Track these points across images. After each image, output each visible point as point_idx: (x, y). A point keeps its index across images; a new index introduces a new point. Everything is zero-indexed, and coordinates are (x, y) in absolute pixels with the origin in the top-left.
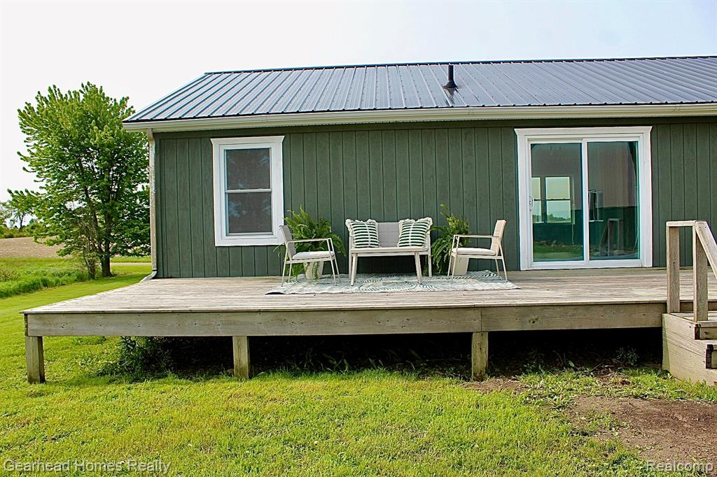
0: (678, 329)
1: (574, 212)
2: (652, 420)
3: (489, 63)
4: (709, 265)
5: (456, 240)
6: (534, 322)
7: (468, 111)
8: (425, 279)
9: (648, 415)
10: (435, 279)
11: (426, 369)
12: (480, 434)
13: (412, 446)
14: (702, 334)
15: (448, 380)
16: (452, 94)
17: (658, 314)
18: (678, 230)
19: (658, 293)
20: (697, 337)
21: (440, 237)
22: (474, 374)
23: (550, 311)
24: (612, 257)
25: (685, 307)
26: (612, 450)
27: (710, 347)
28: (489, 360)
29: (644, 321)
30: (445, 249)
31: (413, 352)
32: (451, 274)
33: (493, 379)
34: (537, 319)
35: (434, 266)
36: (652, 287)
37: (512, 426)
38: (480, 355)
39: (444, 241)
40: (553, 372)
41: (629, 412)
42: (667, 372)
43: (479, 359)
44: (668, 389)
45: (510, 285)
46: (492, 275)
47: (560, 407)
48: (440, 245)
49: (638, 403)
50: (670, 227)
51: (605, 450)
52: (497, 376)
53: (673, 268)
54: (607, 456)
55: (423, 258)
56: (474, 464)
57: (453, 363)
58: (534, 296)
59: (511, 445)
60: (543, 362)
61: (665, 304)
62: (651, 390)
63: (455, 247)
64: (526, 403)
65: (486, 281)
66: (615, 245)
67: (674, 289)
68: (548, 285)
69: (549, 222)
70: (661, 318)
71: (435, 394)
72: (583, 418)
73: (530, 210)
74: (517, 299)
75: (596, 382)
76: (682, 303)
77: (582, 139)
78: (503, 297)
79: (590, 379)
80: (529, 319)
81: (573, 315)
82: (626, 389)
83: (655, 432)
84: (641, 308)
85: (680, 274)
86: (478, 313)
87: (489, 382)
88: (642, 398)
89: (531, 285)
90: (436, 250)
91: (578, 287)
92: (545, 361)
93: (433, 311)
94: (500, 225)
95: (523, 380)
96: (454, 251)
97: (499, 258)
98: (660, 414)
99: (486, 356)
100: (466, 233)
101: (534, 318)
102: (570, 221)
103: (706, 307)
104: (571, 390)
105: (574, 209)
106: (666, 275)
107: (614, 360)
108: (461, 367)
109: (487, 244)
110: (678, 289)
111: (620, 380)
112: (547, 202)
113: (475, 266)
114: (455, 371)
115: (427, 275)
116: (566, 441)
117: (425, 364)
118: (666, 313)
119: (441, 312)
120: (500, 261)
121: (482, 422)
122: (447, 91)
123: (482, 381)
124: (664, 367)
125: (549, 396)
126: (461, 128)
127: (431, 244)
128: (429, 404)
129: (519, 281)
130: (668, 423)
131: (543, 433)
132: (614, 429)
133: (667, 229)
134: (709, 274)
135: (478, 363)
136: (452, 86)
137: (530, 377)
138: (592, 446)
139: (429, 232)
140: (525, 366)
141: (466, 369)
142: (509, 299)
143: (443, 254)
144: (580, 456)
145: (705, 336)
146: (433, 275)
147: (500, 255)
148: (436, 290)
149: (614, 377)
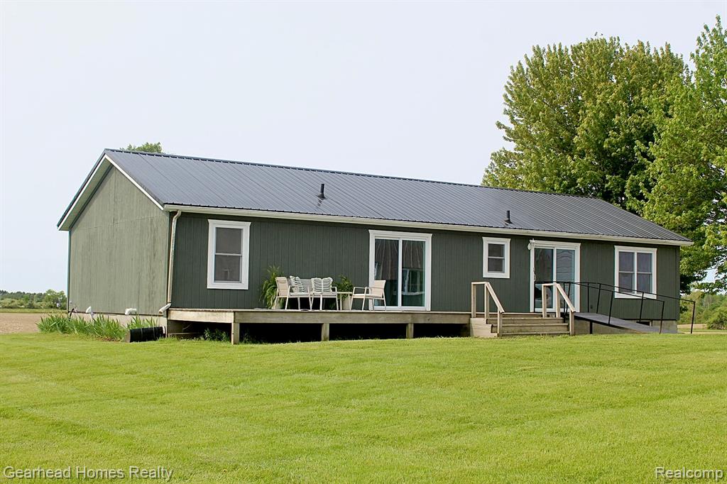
0: (478, 322)
6: (429, 320)
17: (468, 318)
18: (475, 286)
20: (487, 323)
23: (434, 316)
27: (492, 325)
29: (463, 321)
43: (410, 334)
53: (474, 301)
61: (470, 314)
67: (474, 309)
70: (469, 320)
77: (399, 238)
80: (427, 318)
84: (463, 316)
93: (395, 314)
101: (429, 318)
118: (471, 318)
119: (398, 315)
136: (322, 197)
139: (331, 286)
147: (382, 297)
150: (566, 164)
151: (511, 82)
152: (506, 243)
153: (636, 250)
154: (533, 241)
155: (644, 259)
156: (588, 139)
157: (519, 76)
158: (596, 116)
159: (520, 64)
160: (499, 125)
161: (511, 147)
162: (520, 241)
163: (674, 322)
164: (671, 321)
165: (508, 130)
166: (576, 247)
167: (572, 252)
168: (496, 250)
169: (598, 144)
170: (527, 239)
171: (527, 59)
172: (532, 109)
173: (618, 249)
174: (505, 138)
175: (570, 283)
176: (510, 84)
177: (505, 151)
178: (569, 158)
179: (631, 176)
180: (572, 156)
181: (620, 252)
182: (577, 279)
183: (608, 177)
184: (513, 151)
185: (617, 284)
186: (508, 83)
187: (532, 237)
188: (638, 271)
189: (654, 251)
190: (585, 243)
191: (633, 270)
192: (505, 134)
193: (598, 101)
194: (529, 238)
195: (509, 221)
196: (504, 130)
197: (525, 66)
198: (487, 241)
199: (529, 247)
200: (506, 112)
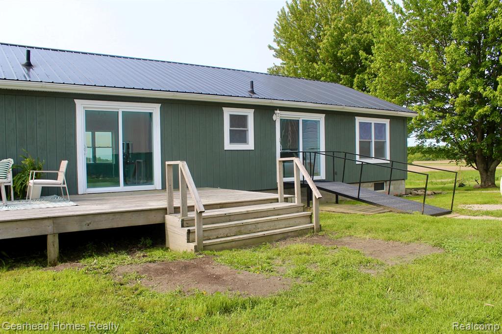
0: (173, 222)
1: (114, 156)
2: (157, 272)
3: (57, 50)
4: (187, 187)
5: (32, 174)
6: (88, 225)
7: (41, 85)
8: (9, 203)
9: (156, 270)
10: (16, 202)
11: (14, 264)
12: (57, 294)
13: (11, 308)
14: (185, 224)
15: (31, 268)
16: (29, 70)
17: (162, 216)
18: (172, 167)
19: (162, 204)
20: (183, 226)
21: (20, 173)
22: (50, 262)
23: (99, 217)
24: (139, 184)
25: (176, 210)
26: (136, 289)
27: (189, 230)
28: (60, 253)
29: (154, 220)
30: (24, 181)
31: (4, 253)
32: (28, 199)
33: (63, 264)
34: (90, 223)
35: (15, 194)
36: (160, 200)
37: (78, 285)
38: (53, 249)
39: (23, 175)
40: (102, 256)
41: (146, 270)
42: (168, 248)
43: (52, 251)
44: (168, 256)
45: (72, 203)
46: (59, 198)
47: (107, 273)
48: (20, 178)
49: (152, 265)
50: (168, 165)
51: (132, 290)
52: (65, 262)
53: (170, 189)
54: (134, 293)
55: (7, 188)
56: (55, 310)
57: (34, 258)
58: (88, 209)
59: (78, 296)
60: (95, 251)
61: (166, 209)
62: (159, 258)
63: (32, 179)
64: (86, 273)
65: (54, 202)
66: (140, 177)
67: (171, 201)
68: (97, 202)
69: (97, 162)
70: (164, 218)
71: (23, 277)
72: (121, 277)
73: (85, 154)
74: (77, 211)
75: (129, 258)
76: (175, 208)
77: (118, 109)
78: (67, 210)
79: (125, 256)
80: (85, 223)
81: (113, 219)
82: (145, 259)
83: (159, 278)
84: (153, 213)
85: (174, 193)
86: (51, 221)
87: (60, 266)
88: (154, 262)
89: (86, 203)
90: (17, 182)
91: (116, 203)
92: (97, 250)
93: (18, 223)
94: (64, 164)
95: (82, 262)
96: (31, 182)
97: (64, 186)
98: (163, 269)
99: (57, 250)
100: (40, 169)
101: (88, 222)
102: (111, 162)
103: (187, 209)
104: (114, 263)
105: (114, 154)
106: (166, 194)
107: (139, 245)
108: (40, 259)
109: (55, 177)
110: (173, 201)
111: (142, 255)
112: (96, 149)
113: (46, 192)
114: (35, 263)
115: (10, 200)
116: (111, 289)
117: (12, 261)
118: (166, 214)
119: (25, 223)
120: (64, 188)
121: (58, 287)
122: (25, 69)
123: (55, 266)
124: (167, 246)
125: (100, 268)
126: (36, 96)
127: (13, 177)
128: (20, 283)
129: (78, 201)
130: (166, 272)
131: (97, 287)
132: (138, 279)
133: (166, 166)
134: (188, 193)
135: (52, 255)
136: (29, 65)
137: (87, 260)
138: (126, 289)
139: (11, 169)
140: (84, 254)
141: (44, 260)
142: (71, 211)
143: (22, 184)
144: (119, 295)
145: (186, 225)
146: (14, 199)
147: (64, 184)
148: (19, 209)
149: (139, 254)
150: (314, 69)
151: (278, 22)
152: (250, 114)
153: (373, 121)
154: (278, 112)
155: (380, 128)
156: (327, 51)
157: (283, 16)
158: (331, 35)
159: (283, 8)
160: (270, 47)
161: (279, 62)
162: (264, 112)
163: (403, 181)
164: (401, 181)
165: (275, 50)
166: (321, 118)
167: (317, 123)
168: (239, 122)
169: (334, 55)
170: (272, 109)
171: (287, 3)
172: (290, 34)
173: (358, 120)
174: (274, 56)
175: (315, 153)
176: (277, 23)
177: (276, 66)
178: (315, 65)
179: (357, 75)
180: (317, 63)
181: (360, 122)
182: (322, 148)
183: (342, 76)
184: (280, 65)
185: (358, 152)
186: (276, 22)
187: (276, 108)
188: (375, 139)
189: (387, 122)
190: (329, 114)
191: (371, 139)
192: (274, 53)
193: (332, 26)
194: (274, 108)
195: (252, 92)
196: (273, 50)
197: (287, 10)
198: (227, 112)
199: (274, 118)
200: (275, 41)
